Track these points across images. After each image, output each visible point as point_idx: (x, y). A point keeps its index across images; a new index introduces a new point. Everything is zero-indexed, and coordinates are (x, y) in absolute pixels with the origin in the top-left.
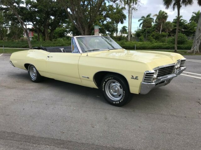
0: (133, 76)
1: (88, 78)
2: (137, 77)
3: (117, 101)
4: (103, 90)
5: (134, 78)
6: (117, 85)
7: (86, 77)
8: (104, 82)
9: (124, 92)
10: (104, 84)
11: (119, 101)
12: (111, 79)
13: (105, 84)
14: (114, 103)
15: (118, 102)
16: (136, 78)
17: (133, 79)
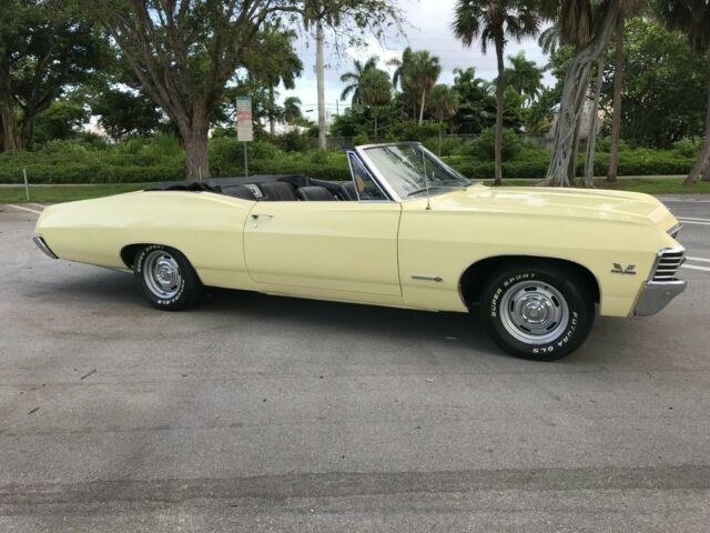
0: (617, 266)
1: (438, 280)
2: (632, 267)
3: (547, 345)
4: (494, 314)
5: (624, 268)
6: (543, 298)
7: (430, 279)
8: (499, 291)
9: (575, 314)
10: (496, 297)
11: (554, 343)
12: (526, 279)
13: (501, 296)
14: (536, 351)
15: (551, 348)
16: (630, 271)
17: (620, 275)
